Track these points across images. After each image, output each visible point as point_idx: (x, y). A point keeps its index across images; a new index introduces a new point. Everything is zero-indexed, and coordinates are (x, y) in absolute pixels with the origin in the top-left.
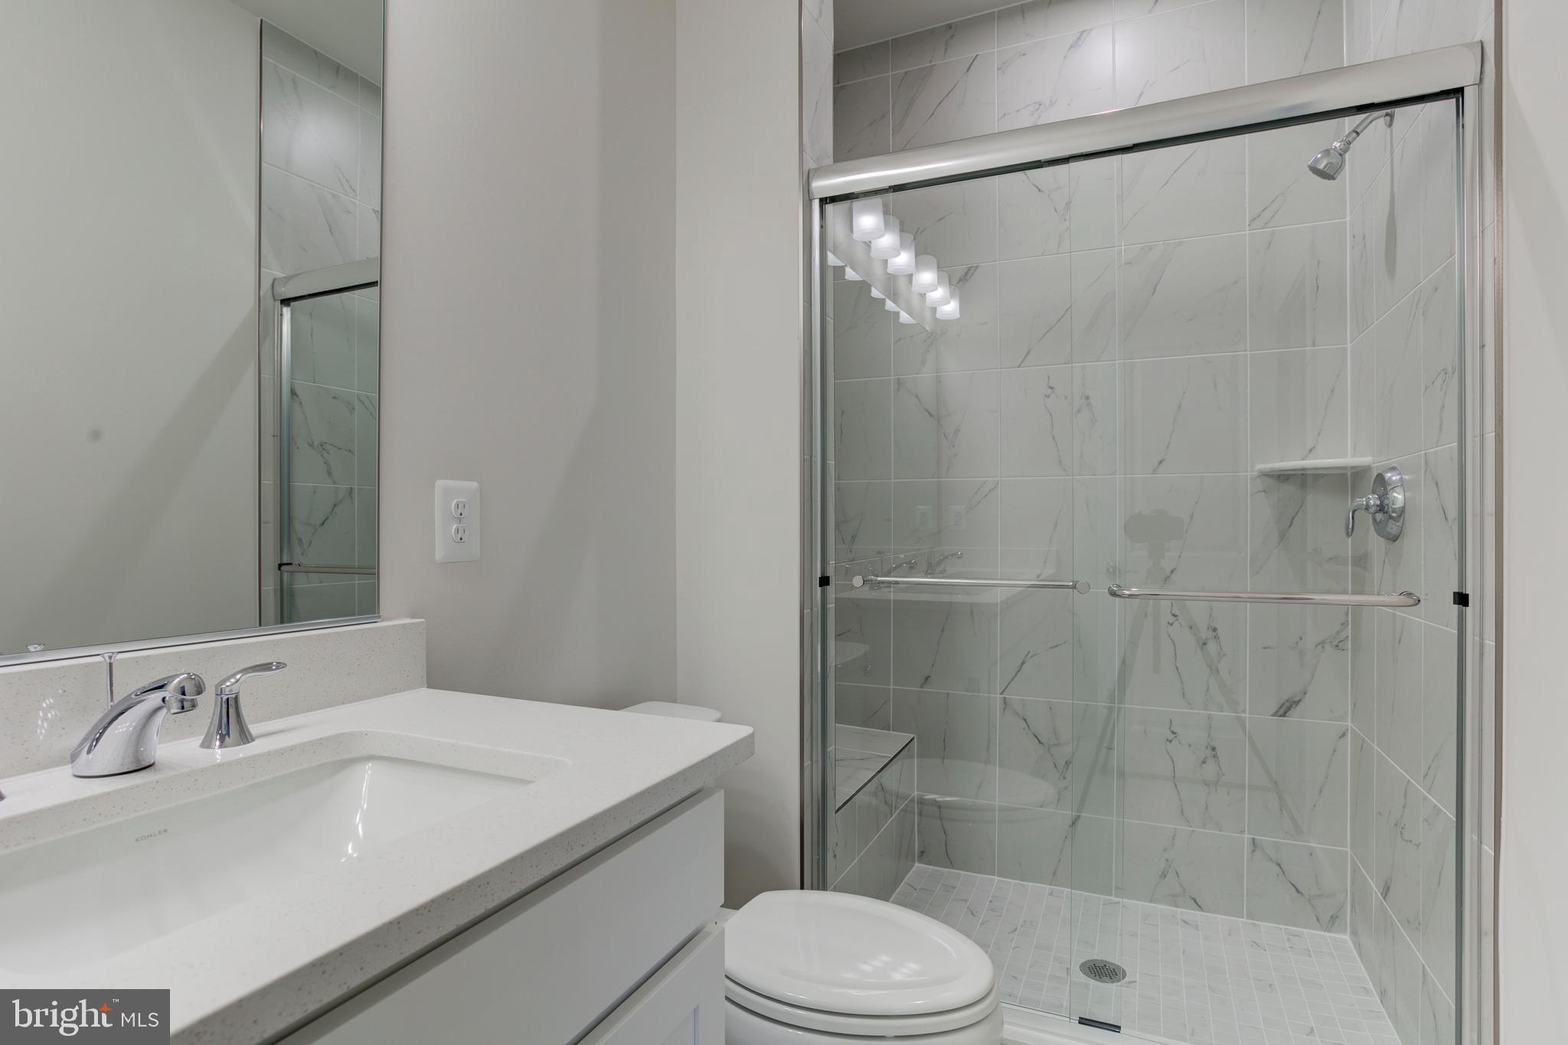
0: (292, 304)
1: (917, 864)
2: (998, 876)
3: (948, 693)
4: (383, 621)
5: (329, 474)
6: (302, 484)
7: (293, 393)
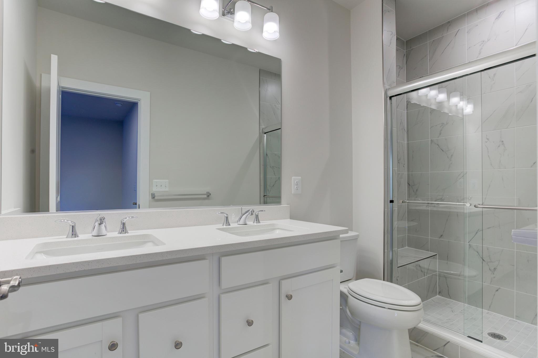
0: (266, 133)
1: (438, 296)
2: (467, 304)
3: (449, 241)
4: (282, 205)
5: (274, 174)
6: (269, 176)
7: (267, 155)
